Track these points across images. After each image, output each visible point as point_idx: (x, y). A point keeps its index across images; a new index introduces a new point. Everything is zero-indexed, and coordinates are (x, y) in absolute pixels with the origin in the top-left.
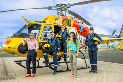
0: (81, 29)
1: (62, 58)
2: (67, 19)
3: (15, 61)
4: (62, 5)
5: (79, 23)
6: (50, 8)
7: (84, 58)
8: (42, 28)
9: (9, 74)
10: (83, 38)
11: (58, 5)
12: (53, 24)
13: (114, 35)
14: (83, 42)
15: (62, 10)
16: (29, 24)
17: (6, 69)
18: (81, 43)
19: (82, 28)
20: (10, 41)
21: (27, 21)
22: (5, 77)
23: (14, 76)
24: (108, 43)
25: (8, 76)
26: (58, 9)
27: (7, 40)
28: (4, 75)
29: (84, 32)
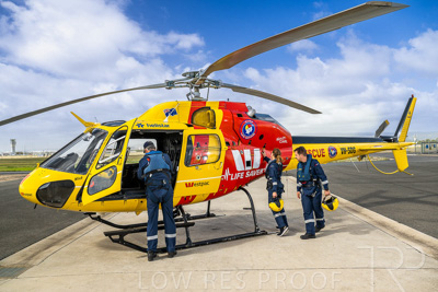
0: (248, 132)
2: (209, 108)
5: (240, 116)
6: (171, 84)
7: (253, 208)
10: (257, 152)
11: (184, 75)
12: (145, 127)
14: (257, 165)
18: (250, 168)
21: (87, 124)
29: (261, 137)
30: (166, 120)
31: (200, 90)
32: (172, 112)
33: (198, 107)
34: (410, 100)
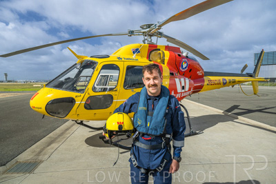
0: (184, 67)
2: (159, 50)
4: (149, 26)
5: (179, 55)
6: (132, 33)
10: (187, 80)
11: (144, 25)
12: (123, 60)
13: (244, 73)
14: (187, 89)
15: (151, 36)
16: (82, 62)
18: (183, 91)
19: (185, 65)
24: (233, 86)
26: (145, 34)
29: (190, 71)
30: (134, 56)
31: (152, 38)
33: (153, 48)
34: (262, 52)
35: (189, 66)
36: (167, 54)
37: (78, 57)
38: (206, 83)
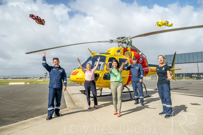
1: (125, 88)
2: (128, 51)
3: (80, 91)
4: (122, 38)
5: (138, 54)
6: (112, 41)
7: (145, 88)
8: (107, 59)
9: (76, 104)
11: (119, 38)
12: (116, 55)
15: (123, 43)
16: (94, 56)
17: (71, 98)
19: (141, 59)
20: (78, 72)
22: (73, 106)
23: (82, 106)
25: (75, 105)
26: (119, 42)
27: (74, 71)
28: (72, 104)
29: (143, 63)
30: (119, 54)
32: (119, 51)
33: (125, 50)
34: (175, 53)
35: (143, 60)
36: (133, 53)
37: (93, 54)
38: (150, 70)
